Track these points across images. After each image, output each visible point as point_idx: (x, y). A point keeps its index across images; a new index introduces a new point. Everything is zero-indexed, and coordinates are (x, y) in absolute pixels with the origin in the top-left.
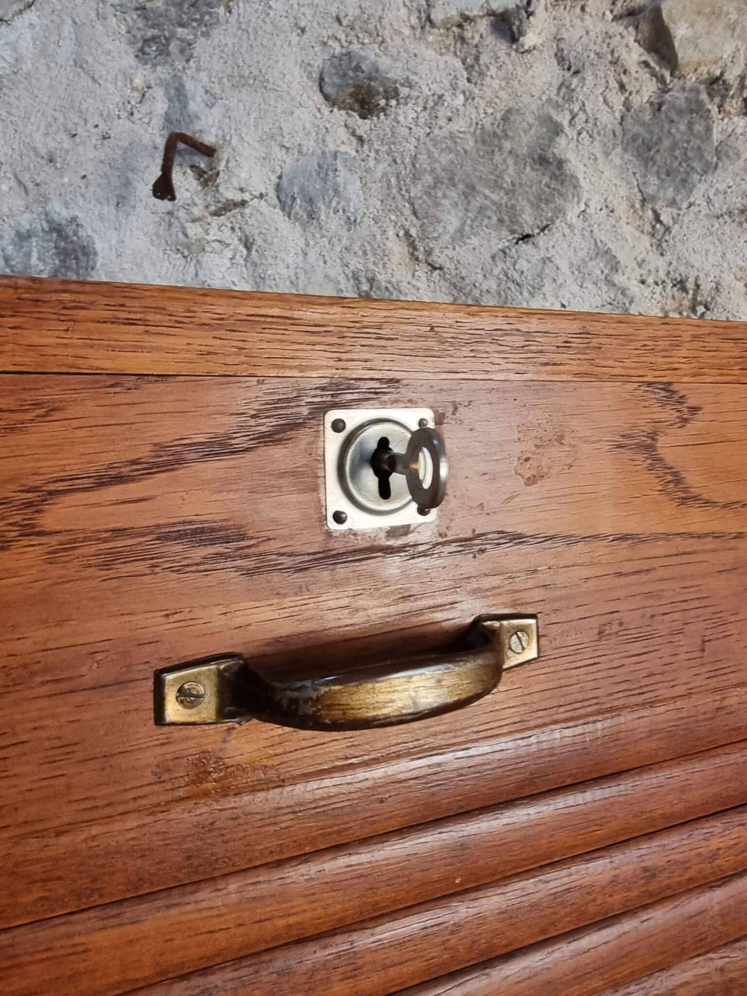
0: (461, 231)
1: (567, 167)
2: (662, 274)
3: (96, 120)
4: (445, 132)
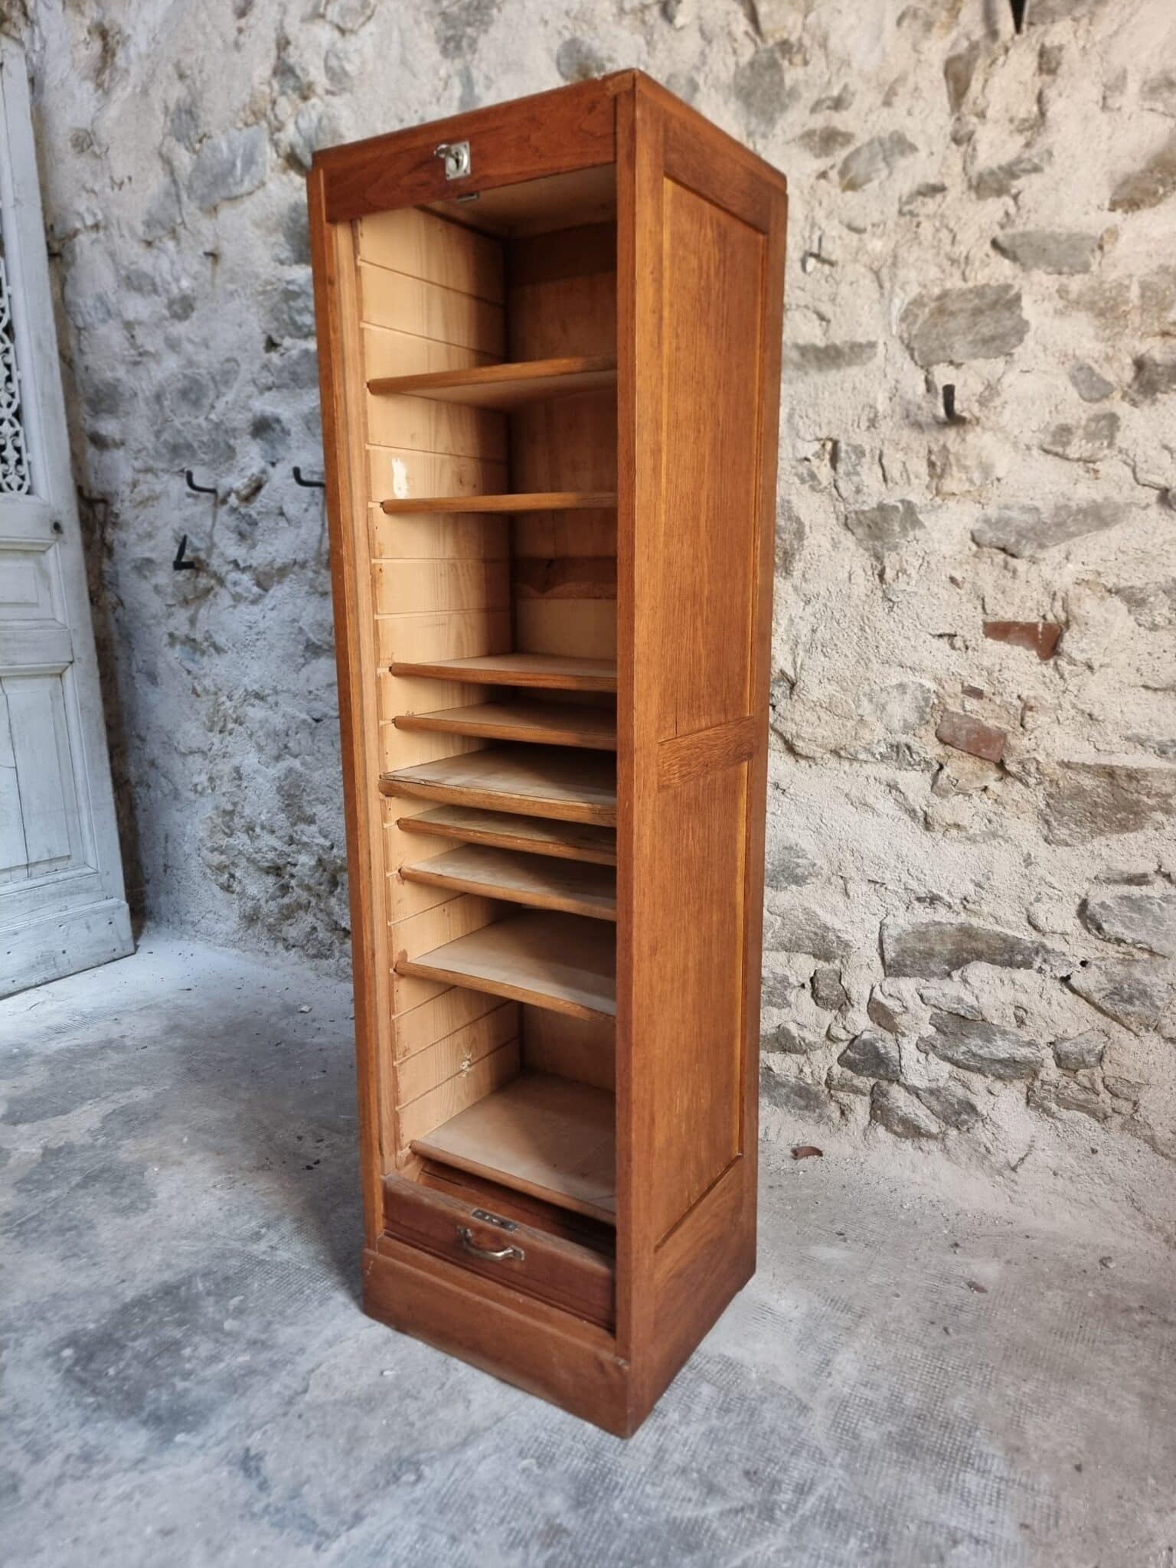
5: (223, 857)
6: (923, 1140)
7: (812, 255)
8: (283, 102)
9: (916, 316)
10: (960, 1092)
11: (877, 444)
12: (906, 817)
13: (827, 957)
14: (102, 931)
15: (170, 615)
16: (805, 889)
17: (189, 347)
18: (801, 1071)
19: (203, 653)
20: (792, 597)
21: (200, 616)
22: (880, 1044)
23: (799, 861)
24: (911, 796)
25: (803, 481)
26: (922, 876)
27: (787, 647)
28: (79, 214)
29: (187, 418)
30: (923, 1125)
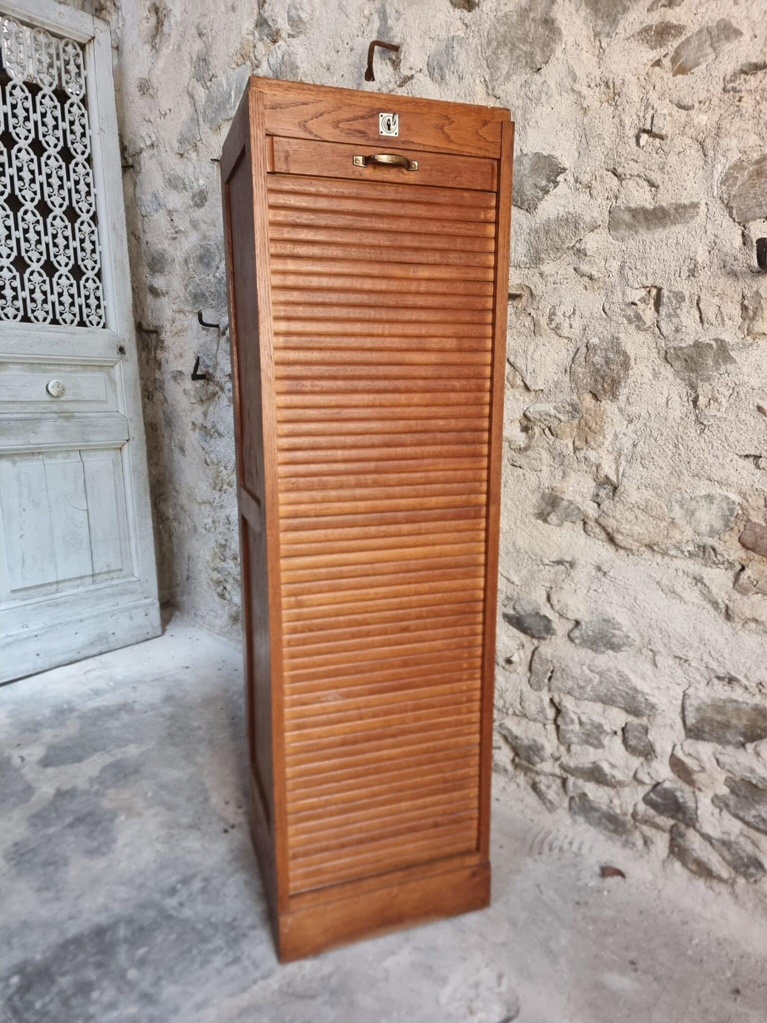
0: (508, 73)
1: (557, 24)
2: (598, 79)
3: (347, 39)
4: (503, 13)
5: (219, 575)
6: (715, 882)
7: (645, 131)
8: (260, 45)
9: (737, 178)
10: (749, 848)
11: (696, 290)
12: (709, 606)
13: (636, 713)
14: (140, 620)
15: (193, 410)
16: (621, 655)
17: (203, 226)
18: (611, 802)
19: (211, 437)
20: (617, 417)
21: (210, 411)
22: (679, 794)
23: (616, 632)
24: (714, 590)
25: (630, 321)
26: (721, 659)
27: (612, 457)
28: (142, 138)
29: (203, 276)
30: (714, 869)
